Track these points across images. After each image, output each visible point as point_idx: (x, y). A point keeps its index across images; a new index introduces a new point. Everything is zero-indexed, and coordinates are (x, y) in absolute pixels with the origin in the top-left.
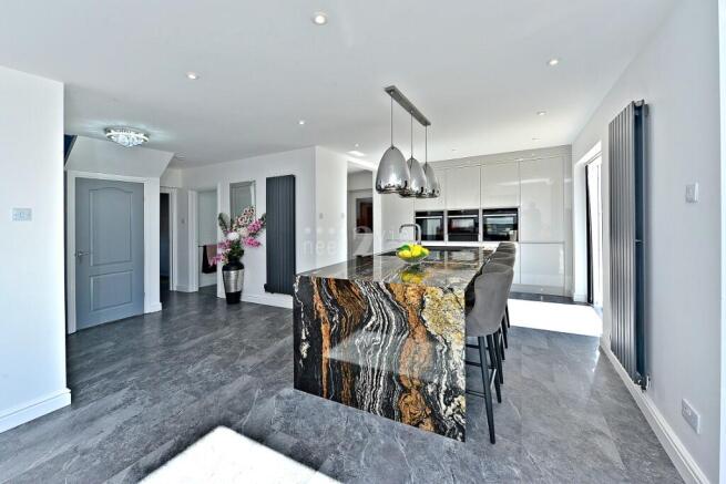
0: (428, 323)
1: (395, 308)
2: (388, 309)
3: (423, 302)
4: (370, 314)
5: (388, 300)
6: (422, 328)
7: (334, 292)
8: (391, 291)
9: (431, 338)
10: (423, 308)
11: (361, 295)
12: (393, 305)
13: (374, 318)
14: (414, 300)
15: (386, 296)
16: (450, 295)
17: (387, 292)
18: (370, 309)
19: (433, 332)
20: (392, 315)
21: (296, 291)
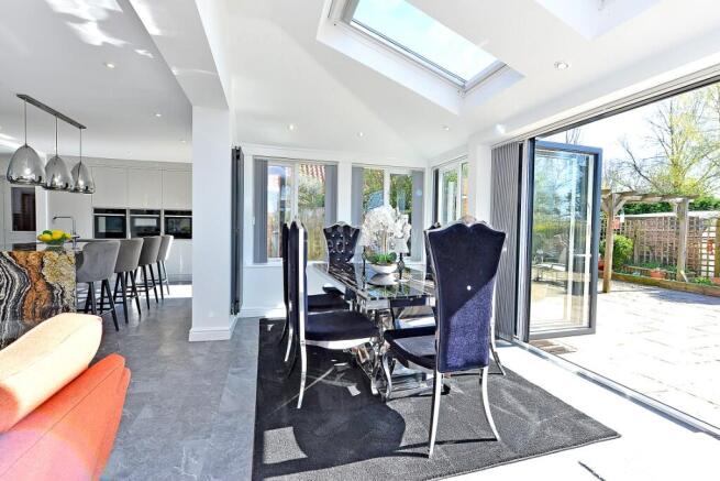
0: (47, 277)
1: (18, 270)
2: (12, 271)
3: (42, 263)
5: (12, 264)
6: (41, 281)
8: (14, 257)
9: (50, 287)
10: (42, 267)
12: (16, 267)
14: (35, 262)
15: (9, 261)
16: (65, 257)
17: (10, 258)
19: (51, 282)
20: (16, 275)
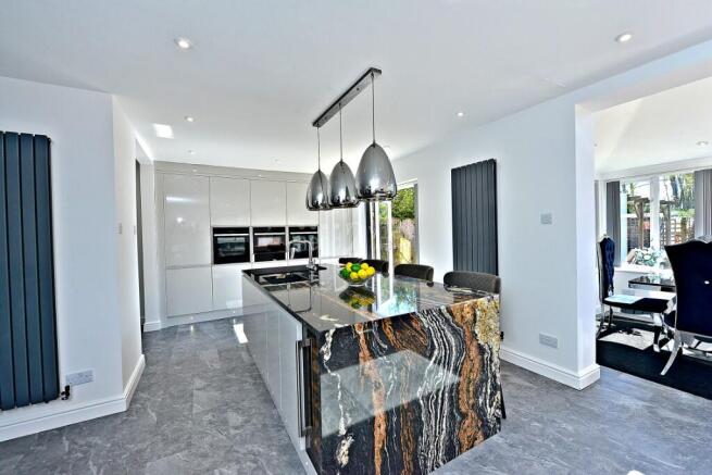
0: (479, 336)
1: (455, 332)
2: (449, 335)
3: (475, 315)
4: (433, 348)
5: (449, 325)
6: (474, 343)
7: (391, 336)
8: (451, 314)
9: (481, 350)
10: (475, 321)
11: (423, 328)
12: (453, 328)
13: (436, 353)
14: (469, 317)
15: (447, 320)
16: (492, 303)
17: (447, 315)
18: (433, 342)
19: (482, 343)
20: (452, 340)
21: (327, 358)
